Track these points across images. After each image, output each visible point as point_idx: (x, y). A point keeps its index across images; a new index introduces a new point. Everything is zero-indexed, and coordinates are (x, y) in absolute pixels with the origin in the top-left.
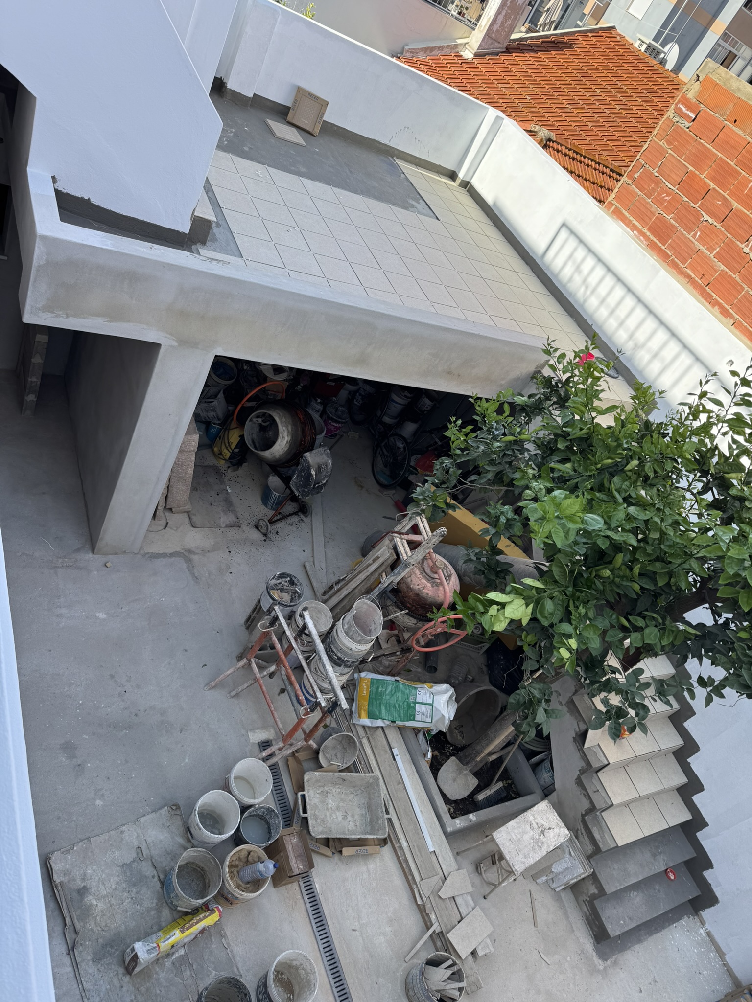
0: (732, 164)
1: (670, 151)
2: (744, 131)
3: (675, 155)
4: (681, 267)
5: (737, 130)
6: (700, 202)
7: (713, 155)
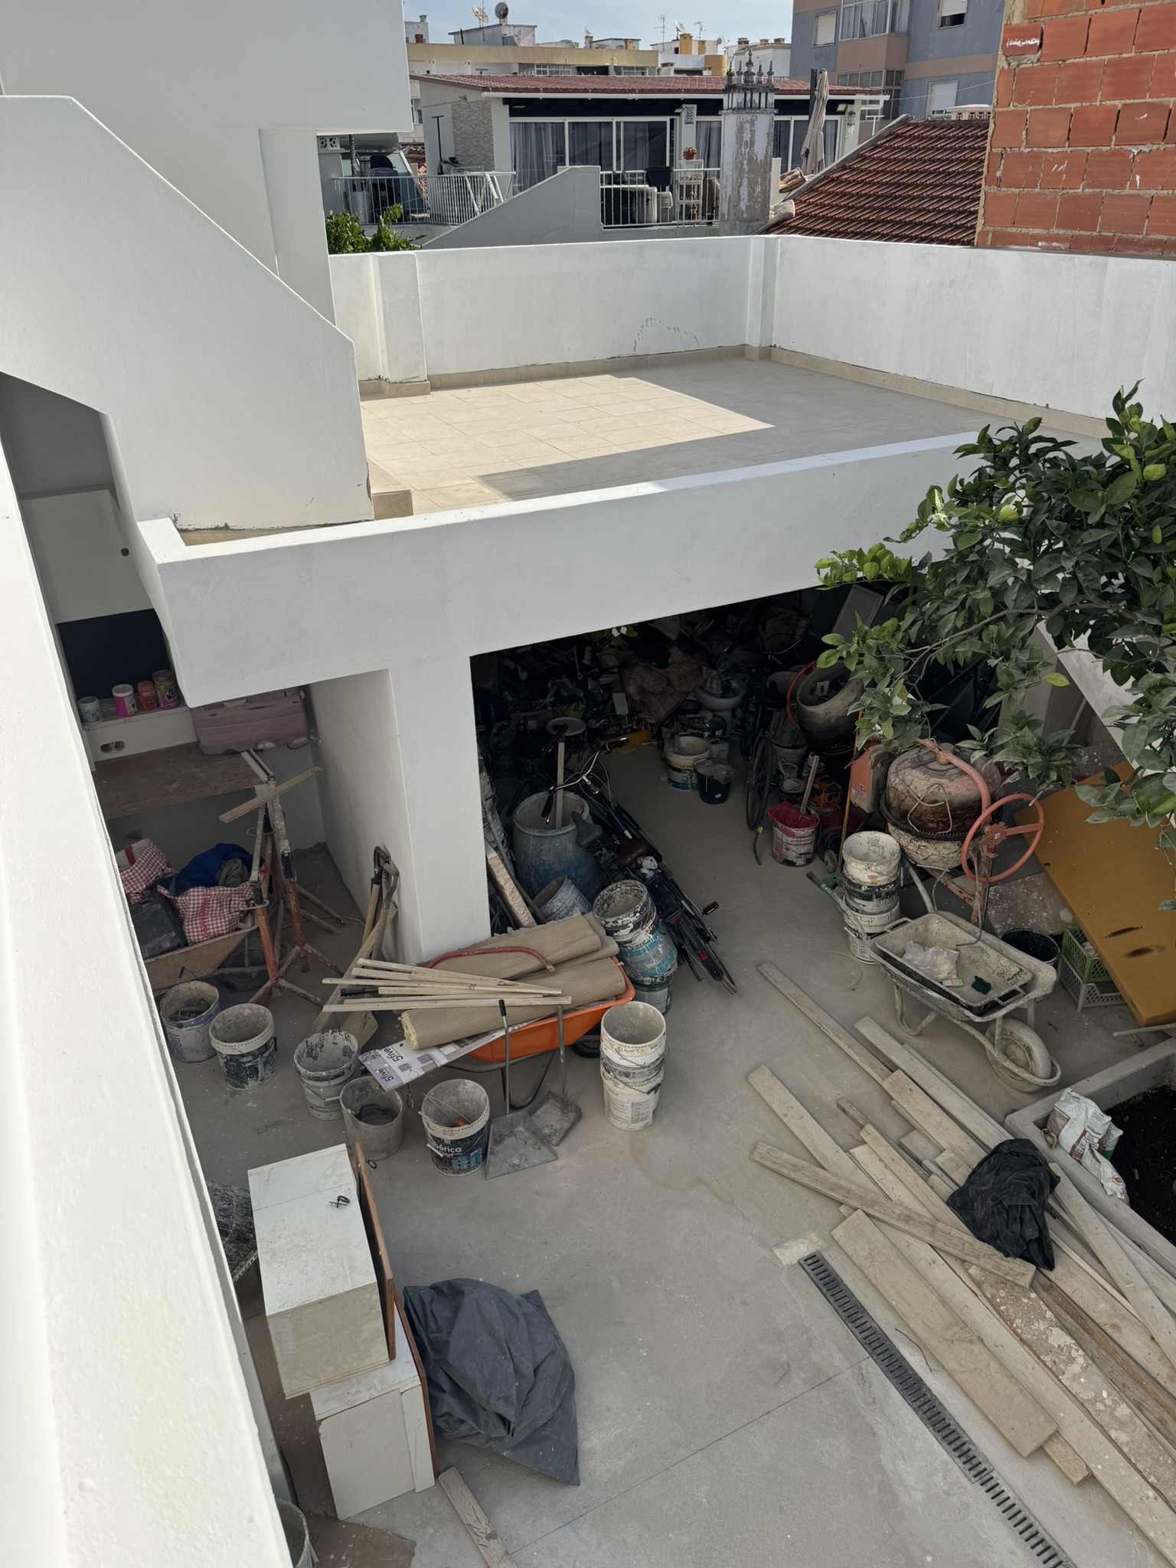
0: (1133, 54)
1: (1029, 108)
3: (1041, 107)
4: (1139, 240)
5: (1112, 8)
6: (1114, 138)
7: (1096, 65)
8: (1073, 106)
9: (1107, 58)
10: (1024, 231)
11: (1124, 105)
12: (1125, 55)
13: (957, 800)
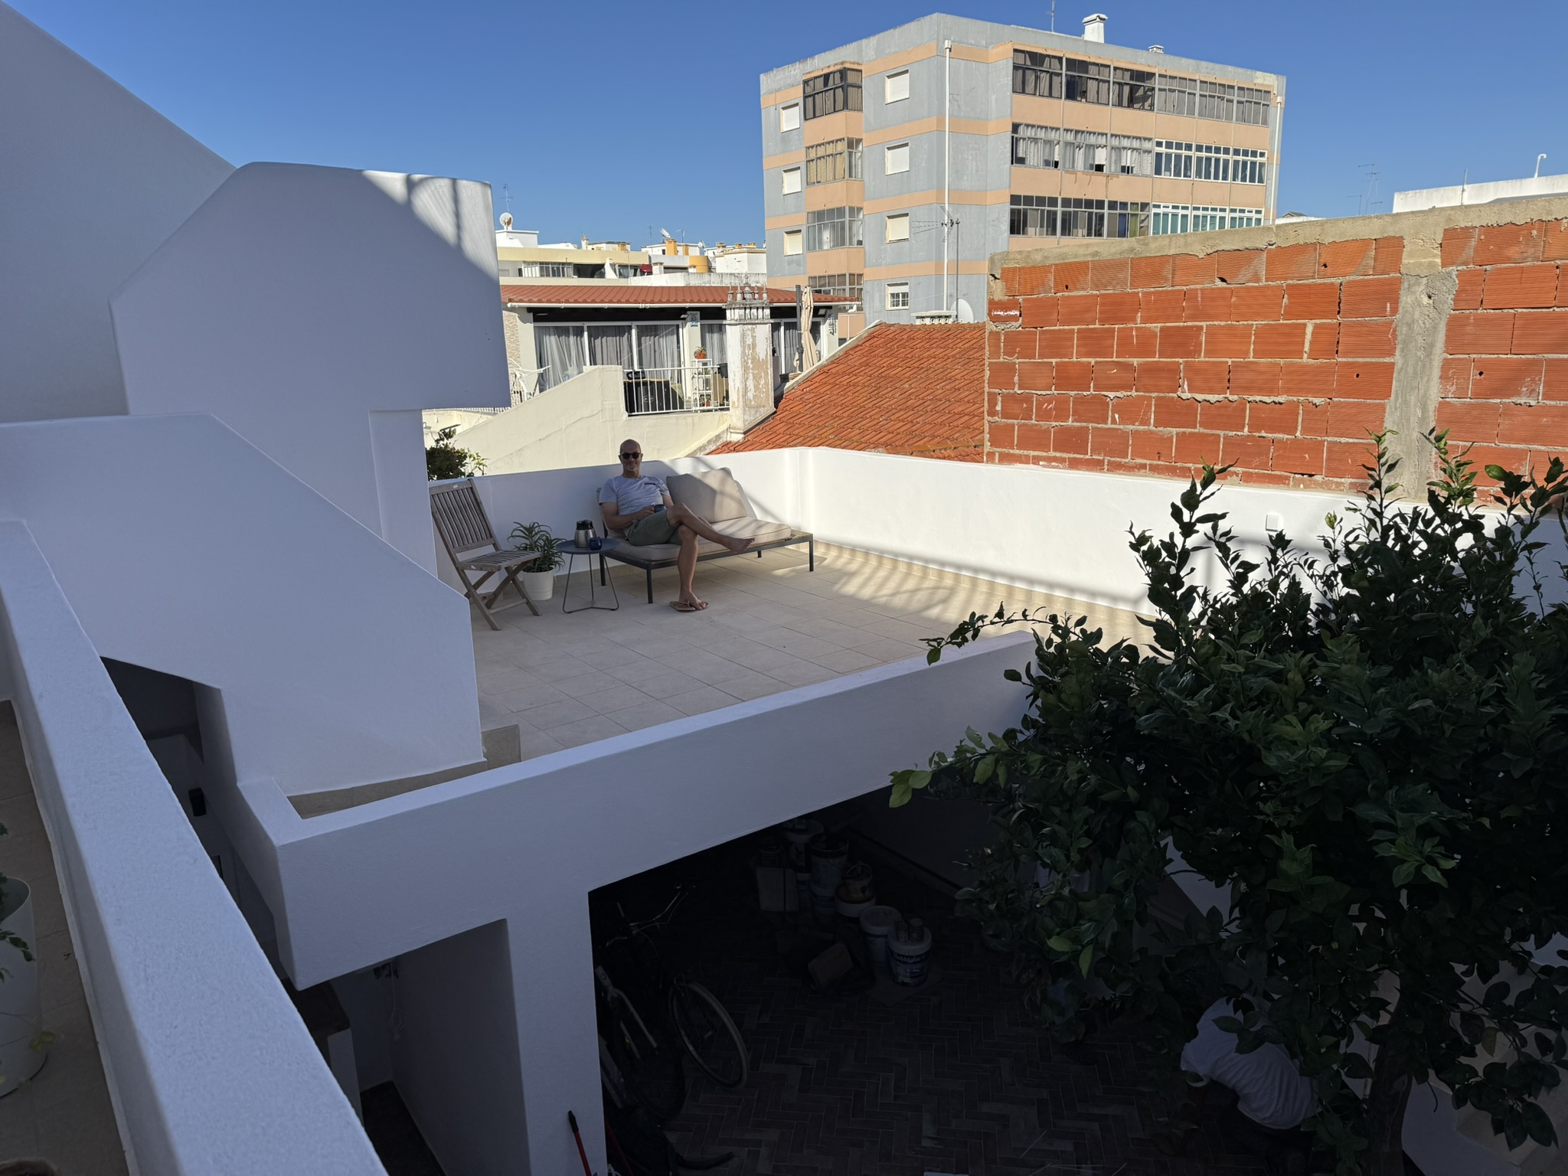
0: (1097, 326)
1: (1017, 361)
2: (1084, 289)
4: (1125, 463)
5: (1075, 293)
6: (1092, 385)
7: (1069, 332)
8: (1054, 360)
9: (1076, 327)
10: (1026, 452)
11: (1096, 362)
12: (1091, 326)
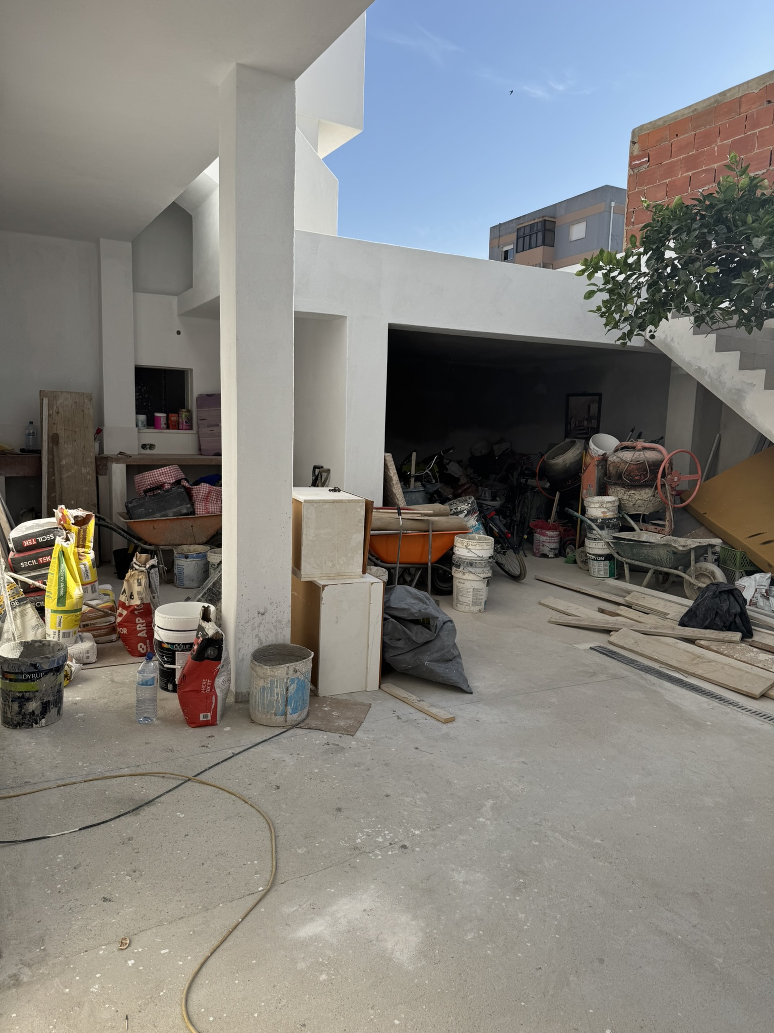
0: (694, 152)
1: (645, 188)
2: (687, 133)
3: (652, 185)
5: (682, 137)
6: (689, 188)
7: (677, 161)
8: (667, 181)
9: (681, 157)
11: (693, 174)
12: (690, 154)
13: (651, 460)
